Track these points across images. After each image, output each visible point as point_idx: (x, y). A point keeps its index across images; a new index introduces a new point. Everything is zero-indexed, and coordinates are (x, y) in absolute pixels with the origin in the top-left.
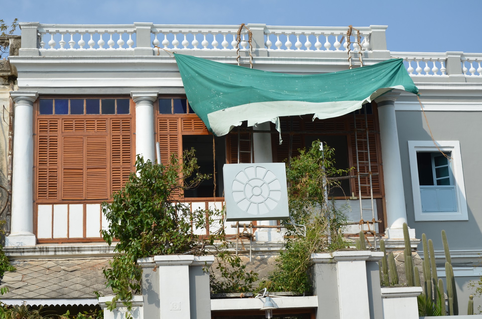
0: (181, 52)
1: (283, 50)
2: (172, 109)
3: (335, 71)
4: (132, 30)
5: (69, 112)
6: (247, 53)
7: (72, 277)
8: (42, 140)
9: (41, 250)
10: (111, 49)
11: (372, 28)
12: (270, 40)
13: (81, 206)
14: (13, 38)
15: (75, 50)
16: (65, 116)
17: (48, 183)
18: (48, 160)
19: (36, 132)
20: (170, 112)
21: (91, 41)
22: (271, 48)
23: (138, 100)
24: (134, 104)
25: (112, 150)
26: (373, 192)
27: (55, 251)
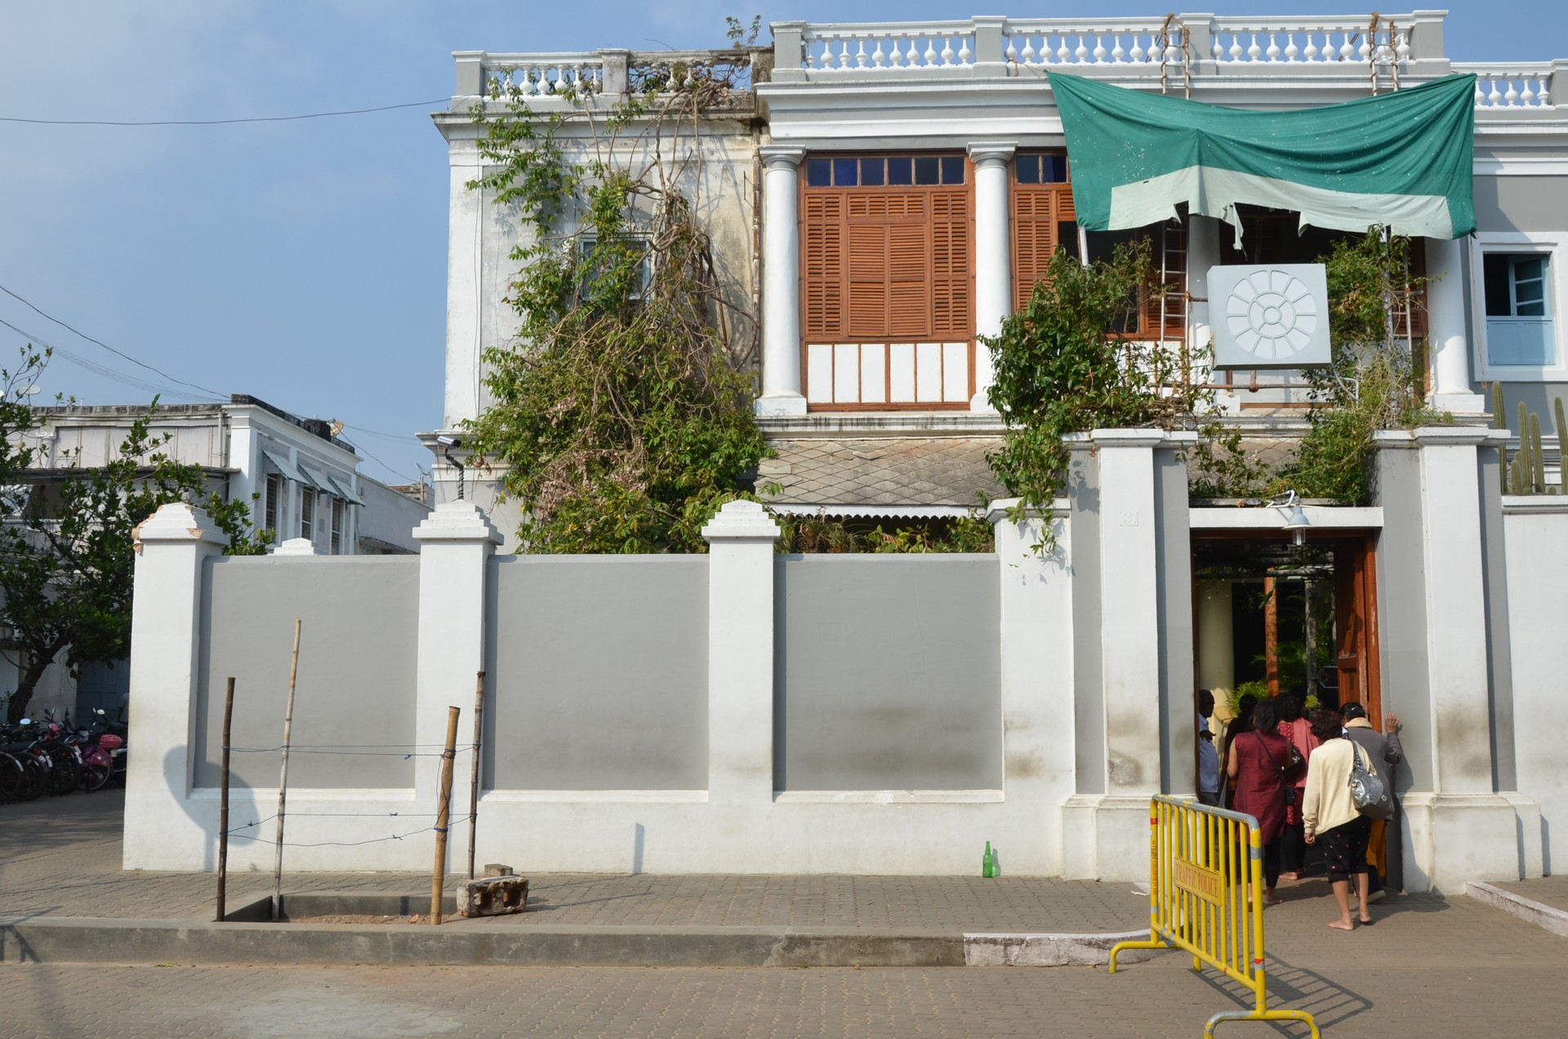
0: (1058, 69)
1: (1244, 63)
2: (1041, 174)
3: (1345, 101)
4: (968, 31)
5: (859, 182)
6: (1178, 69)
7: (875, 469)
8: (814, 232)
9: (817, 423)
10: (930, 66)
11: (1418, 16)
12: (1220, 43)
13: (882, 346)
14: (756, 51)
15: (867, 69)
16: (851, 189)
17: (824, 306)
18: (824, 267)
19: (802, 219)
20: (1036, 181)
21: (895, 53)
22: (1222, 59)
23: (981, 159)
24: (973, 166)
25: (934, 248)
26: (1412, 327)
27: (841, 425)
